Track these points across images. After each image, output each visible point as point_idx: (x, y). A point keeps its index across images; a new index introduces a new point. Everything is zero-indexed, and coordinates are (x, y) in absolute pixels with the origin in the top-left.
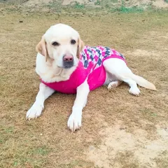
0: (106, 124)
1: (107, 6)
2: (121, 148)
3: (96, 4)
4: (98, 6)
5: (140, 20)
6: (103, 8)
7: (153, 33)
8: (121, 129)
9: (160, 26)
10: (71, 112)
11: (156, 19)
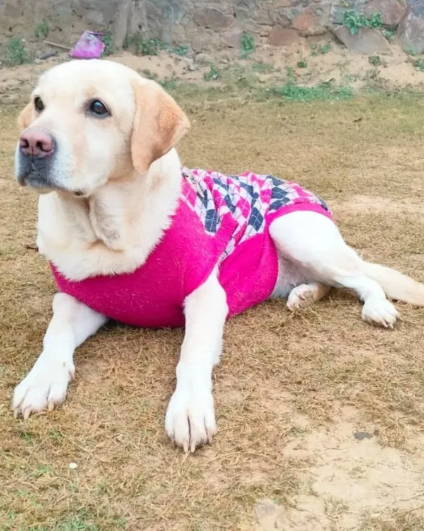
0: (302, 421)
1: (243, 83)
2: (374, 503)
3: (207, 78)
4: (215, 84)
5: (346, 118)
6: (229, 88)
7: (394, 152)
8: (359, 436)
9: (412, 132)
10: (172, 384)
11: (394, 115)
